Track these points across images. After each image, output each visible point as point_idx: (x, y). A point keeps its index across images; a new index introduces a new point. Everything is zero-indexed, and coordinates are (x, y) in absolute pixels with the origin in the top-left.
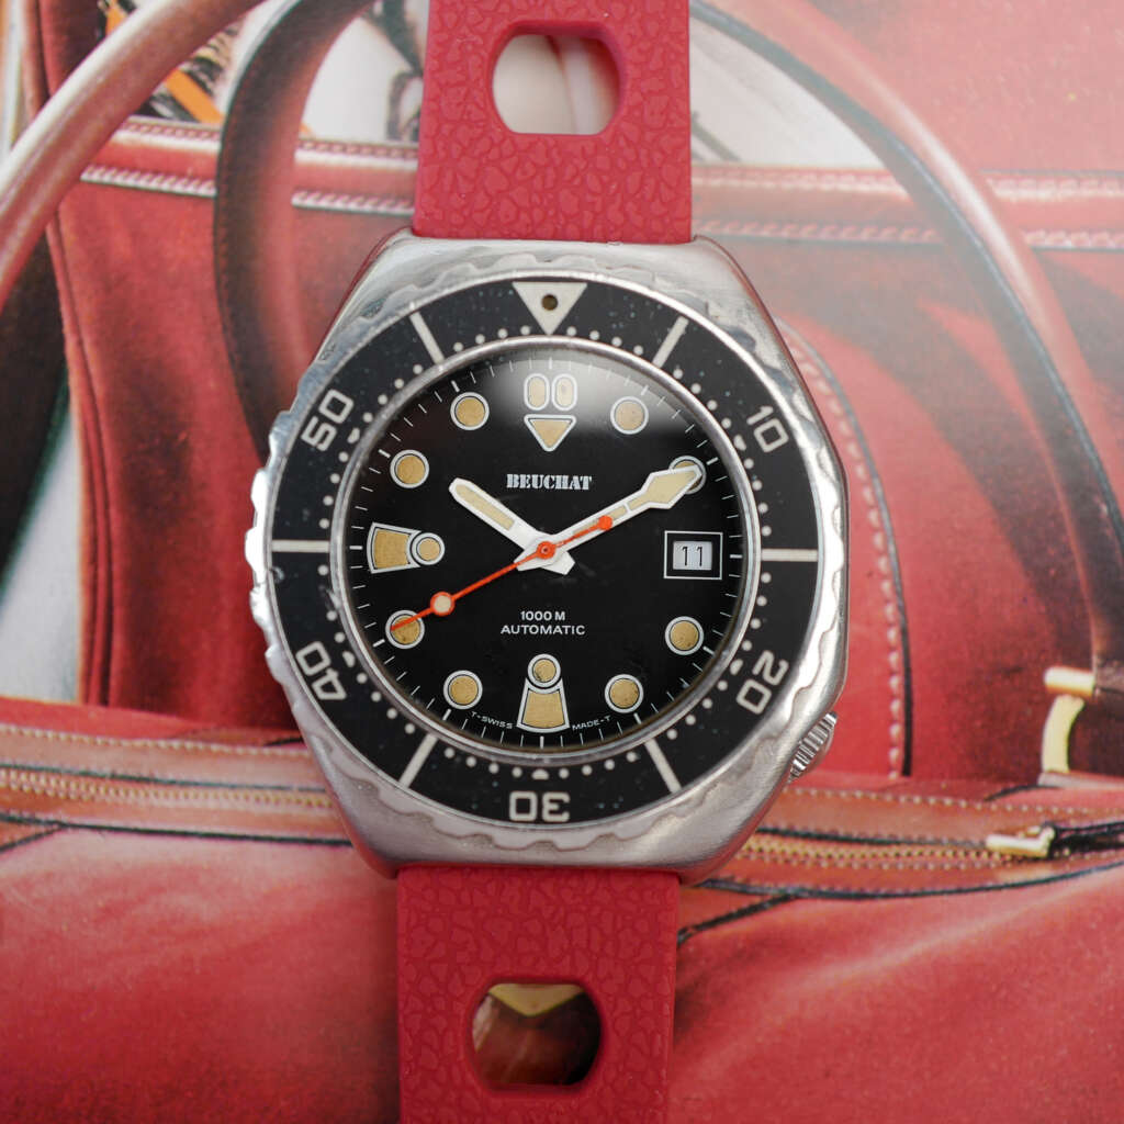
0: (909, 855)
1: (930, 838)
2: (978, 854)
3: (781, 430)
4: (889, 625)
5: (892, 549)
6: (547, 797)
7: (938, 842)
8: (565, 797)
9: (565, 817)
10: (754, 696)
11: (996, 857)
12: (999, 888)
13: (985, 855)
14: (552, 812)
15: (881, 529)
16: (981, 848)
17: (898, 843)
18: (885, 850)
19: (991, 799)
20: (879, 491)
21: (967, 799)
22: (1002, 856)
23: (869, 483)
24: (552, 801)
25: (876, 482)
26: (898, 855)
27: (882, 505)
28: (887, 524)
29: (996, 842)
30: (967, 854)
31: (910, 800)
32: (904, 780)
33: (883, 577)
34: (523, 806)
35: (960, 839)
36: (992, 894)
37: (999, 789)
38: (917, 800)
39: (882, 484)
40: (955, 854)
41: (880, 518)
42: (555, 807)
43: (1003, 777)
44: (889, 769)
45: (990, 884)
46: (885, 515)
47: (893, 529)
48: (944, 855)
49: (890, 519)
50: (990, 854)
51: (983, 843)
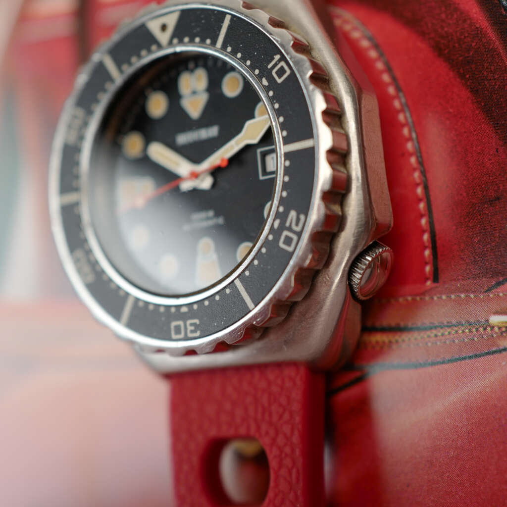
0: (443, 335)
1: (454, 322)
2: (485, 329)
3: (286, 67)
4: (417, 185)
5: (414, 135)
6: (189, 322)
7: (459, 324)
8: (197, 321)
9: (198, 334)
10: (288, 241)
11: (496, 329)
12: (500, 351)
13: (489, 329)
14: (192, 332)
15: (407, 124)
16: (487, 325)
17: (436, 327)
18: (429, 333)
19: (489, 290)
20: (403, 100)
21: (473, 292)
22: (500, 328)
23: (397, 97)
24: (191, 325)
25: (401, 95)
26: (436, 336)
27: (406, 109)
28: (410, 120)
29: (495, 319)
30: (477, 330)
31: (440, 298)
32: (436, 285)
33: (411, 155)
34: (178, 330)
35: (472, 320)
36: (496, 355)
37: (494, 283)
38: (444, 297)
39: (405, 96)
40: (470, 331)
41: (406, 118)
42: (193, 328)
43: (496, 274)
44: (426, 279)
45: (494, 349)
46: (408, 115)
47: (413, 122)
48: (463, 332)
49: (412, 116)
50: (492, 328)
51: (487, 321)
